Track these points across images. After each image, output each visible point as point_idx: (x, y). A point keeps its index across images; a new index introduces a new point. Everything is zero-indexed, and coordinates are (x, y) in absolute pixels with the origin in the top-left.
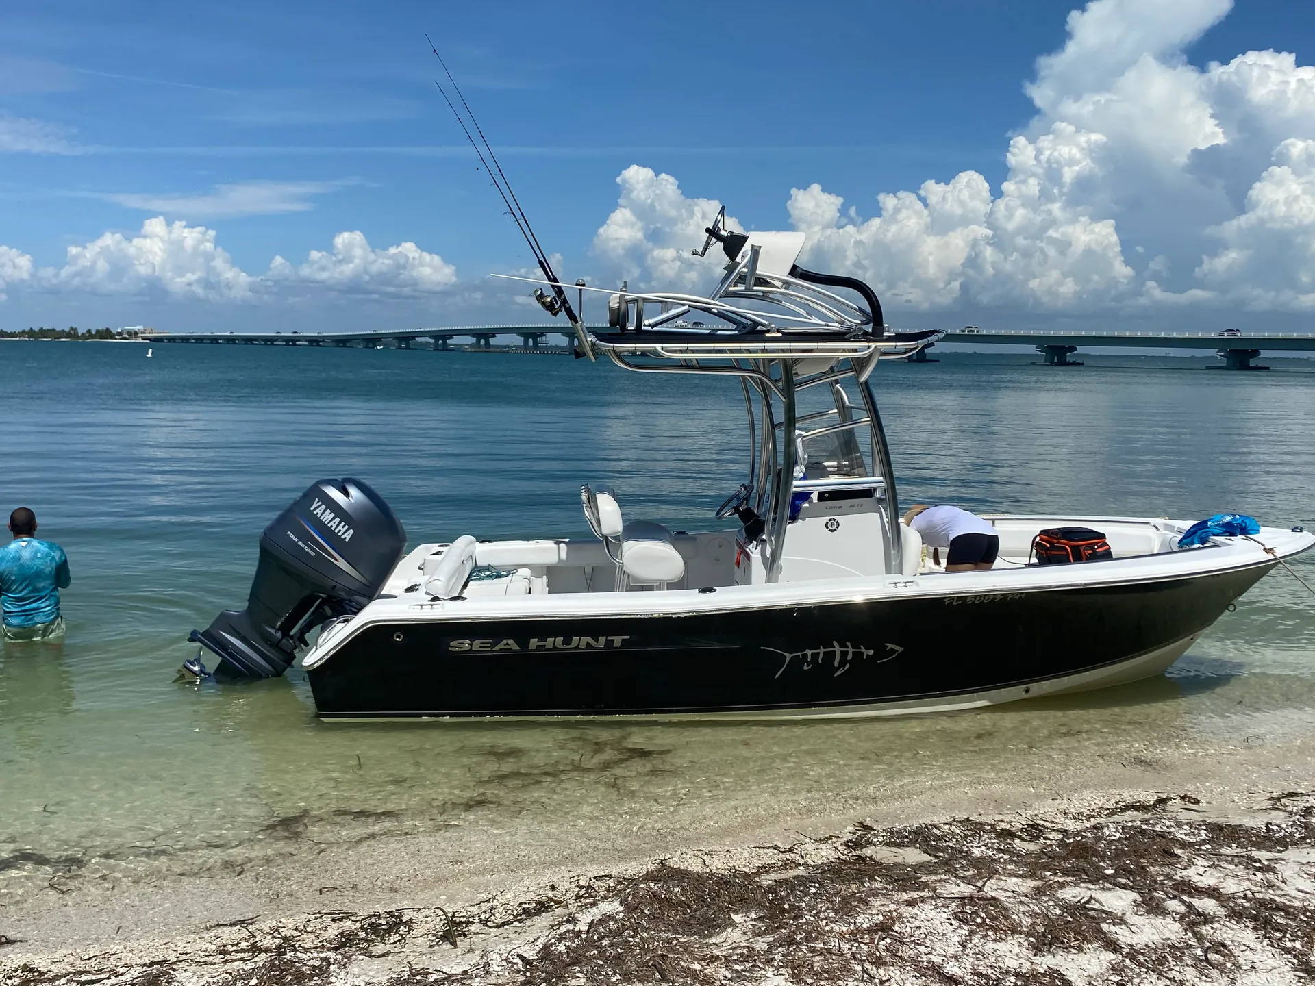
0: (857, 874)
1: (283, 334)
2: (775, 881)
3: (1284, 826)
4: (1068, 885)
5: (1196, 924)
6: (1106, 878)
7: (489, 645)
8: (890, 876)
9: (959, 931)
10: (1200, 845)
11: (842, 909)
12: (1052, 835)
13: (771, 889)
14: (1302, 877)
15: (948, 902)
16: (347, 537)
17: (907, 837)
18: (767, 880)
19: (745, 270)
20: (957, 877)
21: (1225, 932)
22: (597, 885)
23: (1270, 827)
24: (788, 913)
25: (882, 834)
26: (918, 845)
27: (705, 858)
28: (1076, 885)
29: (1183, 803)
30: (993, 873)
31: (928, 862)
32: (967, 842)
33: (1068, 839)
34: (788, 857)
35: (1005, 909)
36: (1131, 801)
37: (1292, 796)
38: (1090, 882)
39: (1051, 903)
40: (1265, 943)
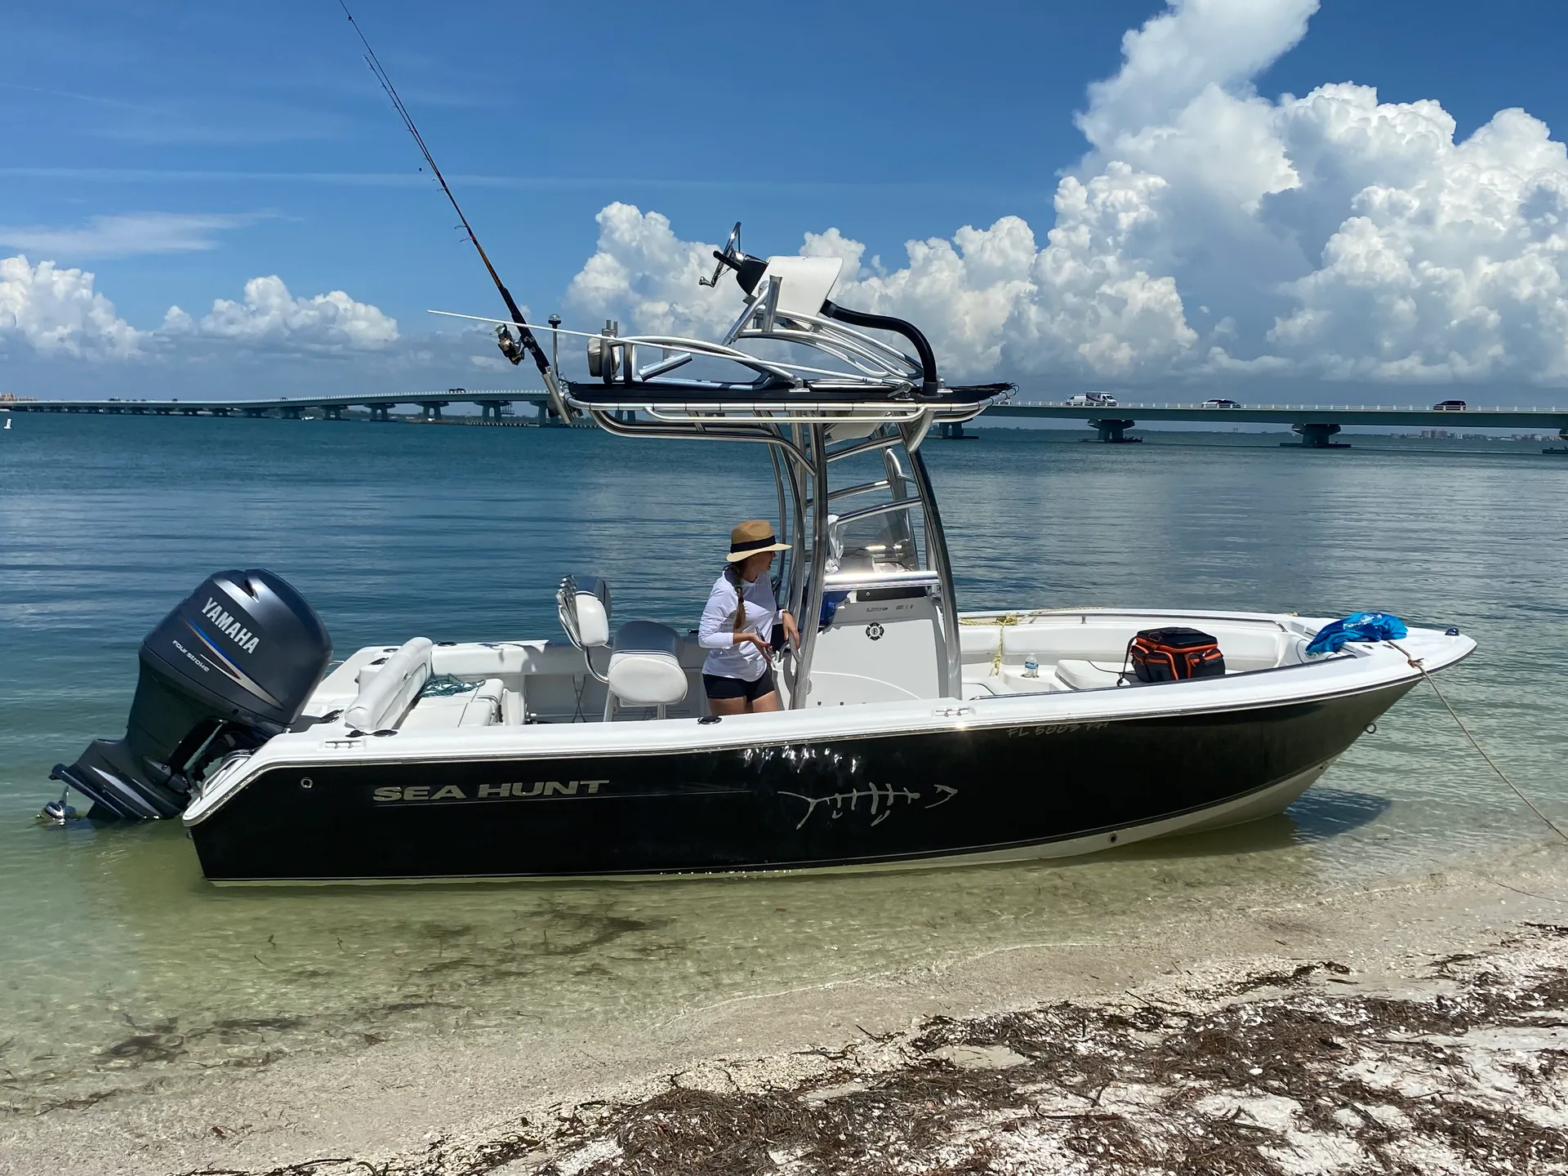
0: (933, 1088)
1: (178, 402)
2: (826, 1101)
3: (1459, 1000)
4: (1208, 1091)
5: (1380, 1142)
6: (1253, 1080)
7: (426, 793)
8: (977, 1090)
9: (1075, 1165)
10: (1361, 1030)
11: (918, 1138)
12: (1174, 1021)
13: (821, 1114)
14: (1497, 1070)
15: (1057, 1123)
16: (251, 647)
17: (992, 1032)
18: (815, 1099)
19: (763, 307)
20: (1062, 1085)
21: (1416, 1152)
22: (584, 1115)
23: (1443, 1002)
24: (845, 1146)
25: (960, 1029)
26: (1007, 1042)
27: (730, 1070)
28: (1217, 1092)
29: (1329, 972)
30: (1108, 1079)
31: (1022, 1065)
32: (1069, 1036)
33: (1197, 1027)
34: (840, 1065)
35: (1132, 1130)
36: (1264, 971)
37: (1459, 959)
38: (1234, 1086)
39: (1190, 1120)
40: (1468, 1165)
